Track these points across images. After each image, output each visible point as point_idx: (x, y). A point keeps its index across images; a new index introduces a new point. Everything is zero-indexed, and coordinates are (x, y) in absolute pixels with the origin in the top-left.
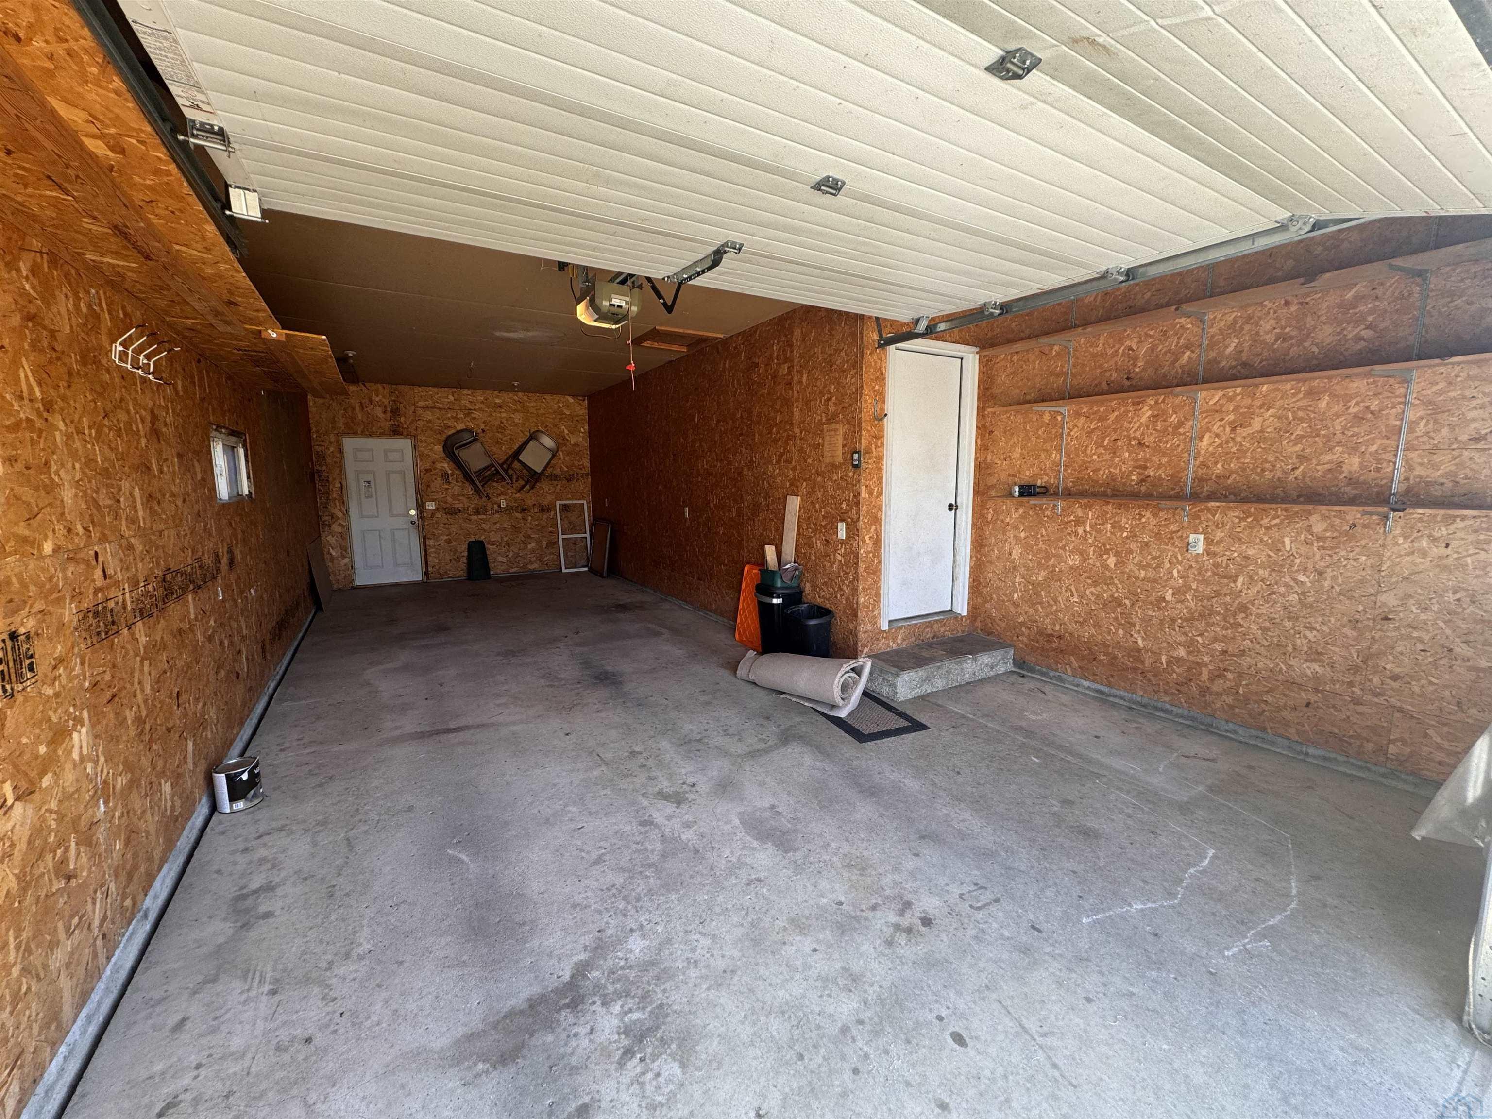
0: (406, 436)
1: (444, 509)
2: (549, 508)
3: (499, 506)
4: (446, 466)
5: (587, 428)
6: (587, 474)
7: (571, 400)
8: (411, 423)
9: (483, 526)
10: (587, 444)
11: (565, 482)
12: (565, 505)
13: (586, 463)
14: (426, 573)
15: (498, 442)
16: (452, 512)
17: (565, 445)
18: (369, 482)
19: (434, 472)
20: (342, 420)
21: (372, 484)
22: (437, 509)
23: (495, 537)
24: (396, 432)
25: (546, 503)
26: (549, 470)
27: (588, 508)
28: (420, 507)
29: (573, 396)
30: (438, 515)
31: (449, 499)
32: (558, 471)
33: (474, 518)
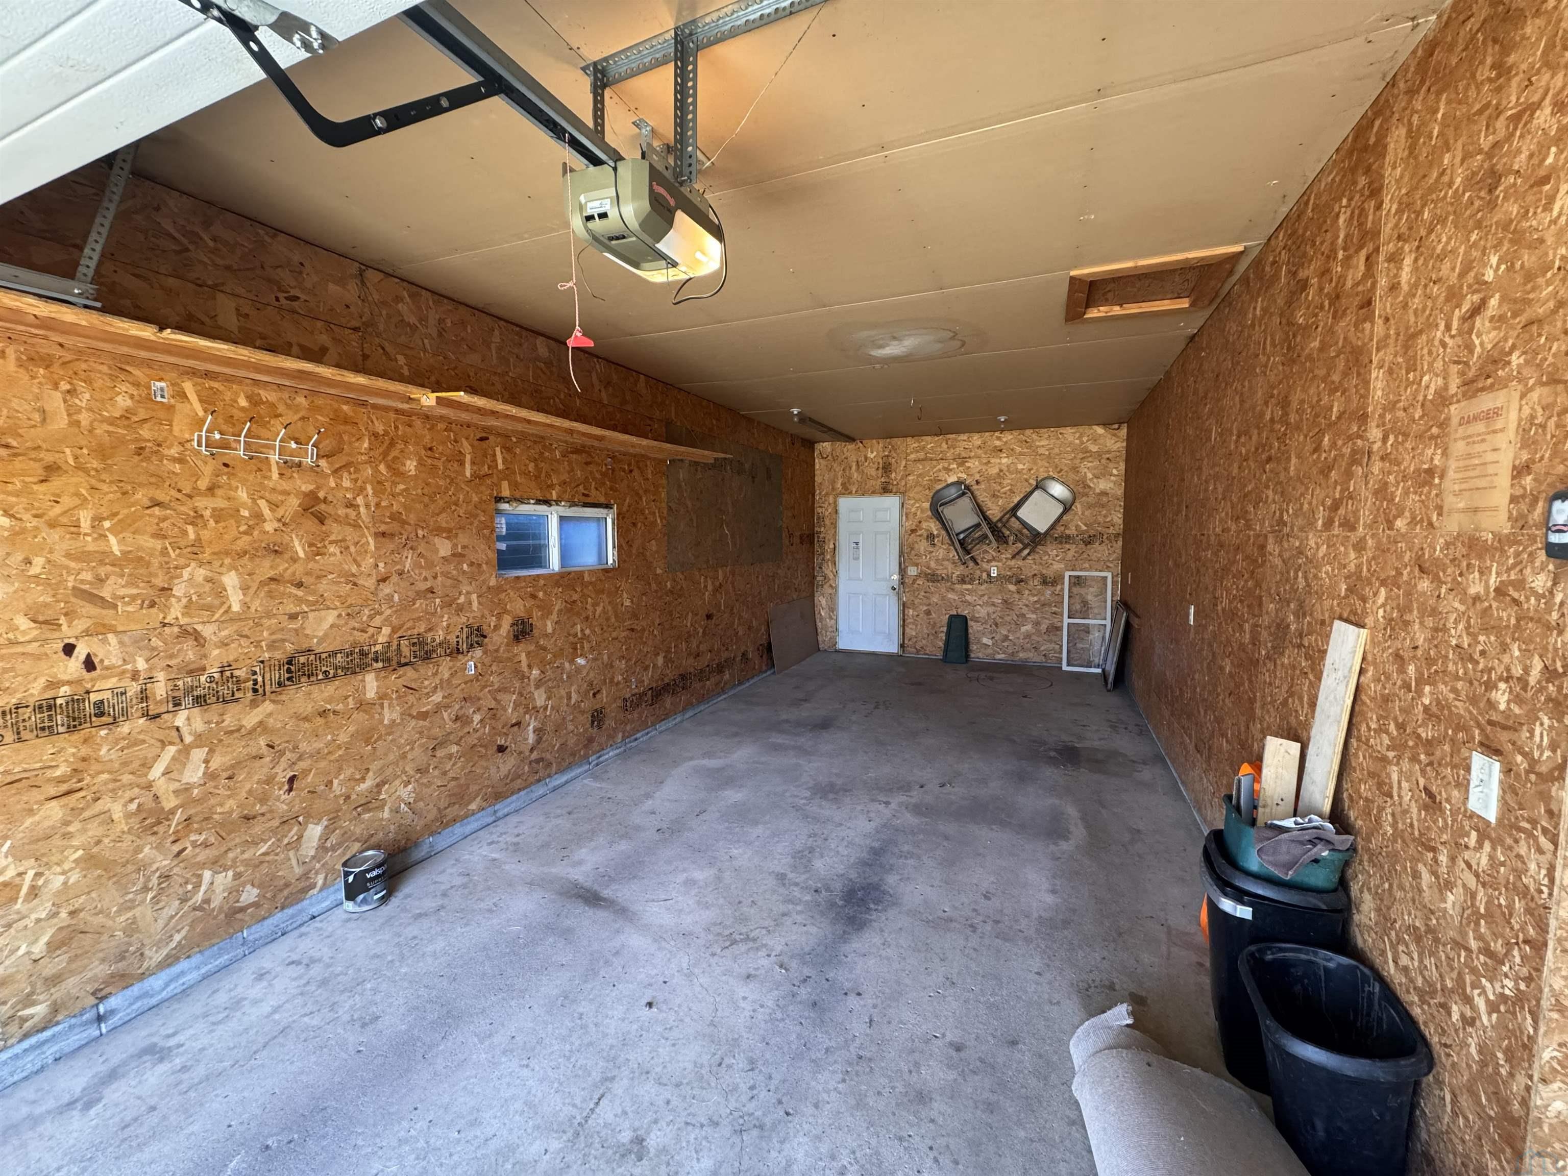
0: (896, 493)
1: (926, 575)
2: (1056, 581)
3: (989, 575)
4: (934, 526)
5: (1122, 466)
6: (1117, 535)
7: (1100, 430)
8: (902, 479)
9: (968, 598)
10: (1120, 492)
11: (1082, 546)
12: (1078, 577)
13: (1117, 518)
14: (902, 646)
15: (994, 496)
16: (933, 578)
17: (1087, 495)
18: (857, 543)
19: (919, 533)
20: (840, 481)
21: (860, 545)
22: (919, 576)
23: (982, 612)
24: (886, 490)
25: (1049, 573)
26: (1060, 529)
27: (1114, 583)
28: (902, 571)
29: (1104, 425)
30: (920, 582)
31: (933, 564)
32: (1072, 531)
33: (958, 587)
